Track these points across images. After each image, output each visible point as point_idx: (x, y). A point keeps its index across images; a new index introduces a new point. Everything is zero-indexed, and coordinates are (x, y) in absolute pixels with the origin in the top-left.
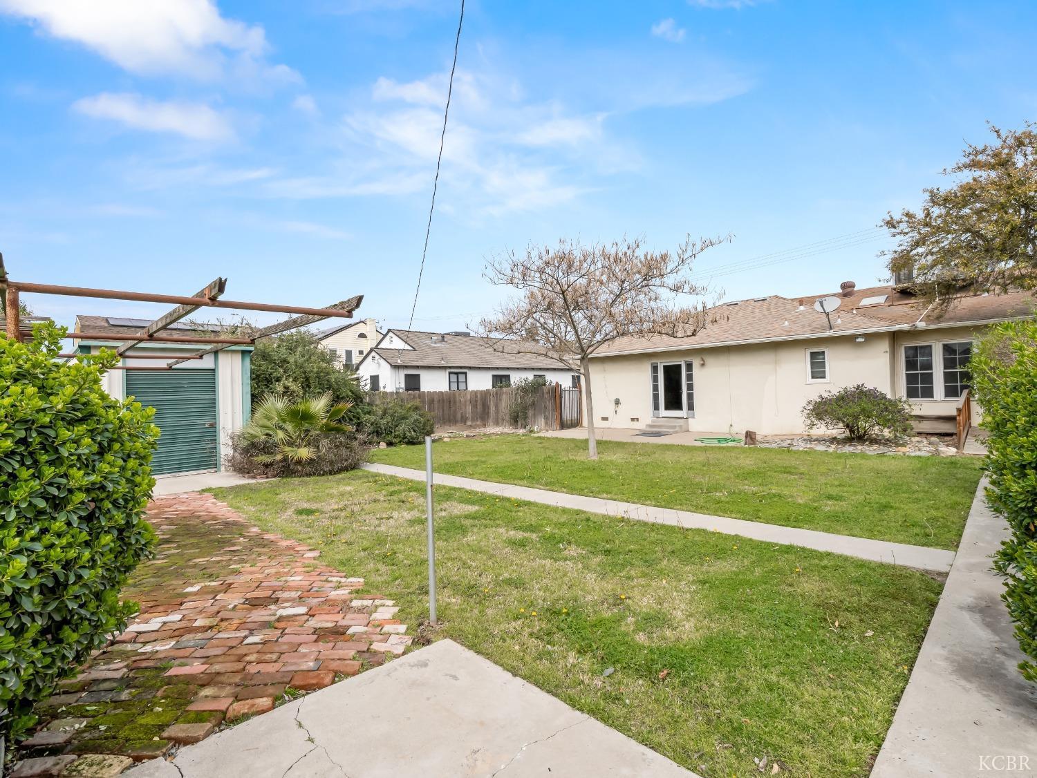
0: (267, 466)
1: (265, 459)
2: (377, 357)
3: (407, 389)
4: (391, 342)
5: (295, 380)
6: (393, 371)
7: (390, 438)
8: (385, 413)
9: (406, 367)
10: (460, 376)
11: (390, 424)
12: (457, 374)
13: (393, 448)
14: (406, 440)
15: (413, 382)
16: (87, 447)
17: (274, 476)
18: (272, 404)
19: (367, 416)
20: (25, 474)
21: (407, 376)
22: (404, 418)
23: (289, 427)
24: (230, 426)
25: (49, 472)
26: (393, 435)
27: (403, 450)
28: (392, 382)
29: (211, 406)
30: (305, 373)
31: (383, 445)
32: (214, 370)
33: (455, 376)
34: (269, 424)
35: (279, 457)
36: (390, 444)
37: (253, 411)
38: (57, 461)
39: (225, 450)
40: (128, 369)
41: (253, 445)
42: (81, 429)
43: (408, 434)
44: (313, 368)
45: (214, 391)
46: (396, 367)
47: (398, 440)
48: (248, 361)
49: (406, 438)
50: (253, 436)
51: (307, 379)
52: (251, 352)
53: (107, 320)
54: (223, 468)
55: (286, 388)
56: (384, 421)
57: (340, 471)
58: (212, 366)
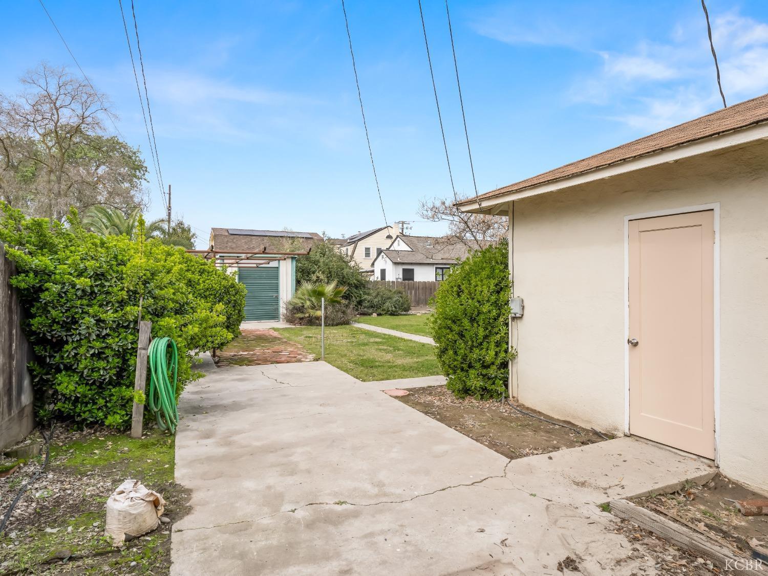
0: (301, 319)
1: (300, 315)
2: (385, 256)
3: (404, 279)
4: (399, 245)
5: (323, 273)
6: (394, 266)
7: (379, 311)
8: (378, 294)
9: (403, 264)
10: (444, 270)
11: (380, 302)
12: (442, 268)
13: (380, 317)
14: (389, 312)
15: (408, 275)
16: (234, 292)
17: (304, 325)
18: (305, 287)
19: (366, 296)
20: (225, 296)
21: (404, 270)
22: (390, 298)
23: (313, 299)
24: (285, 298)
25: (229, 296)
26: (382, 309)
27: (387, 319)
28: (394, 275)
29: (276, 288)
30: (329, 268)
31: (375, 315)
32: (278, 267)
33: (441, 270)
34: (303, 297)
35: (307, 315)
36: (379, 315)
37: (297, 290)
38: (229, 294)
39: (282, 310)
40: (239, 267)
41: (294, 308)
42: (233, 289)
43: (390, 309)
44: (334, 264)
45: (278, 279)
46: (396, 264)
47: (384, 313)
48: (294, 262)
49: (389, 311)
50: (296, 304)
51: (330, 272)
52: (296, 258)
53: (227, 230)
54: (281, 320)
55: (318, 277)
56: (376, 300)
57: (337, 325)
58: (277, 266)
